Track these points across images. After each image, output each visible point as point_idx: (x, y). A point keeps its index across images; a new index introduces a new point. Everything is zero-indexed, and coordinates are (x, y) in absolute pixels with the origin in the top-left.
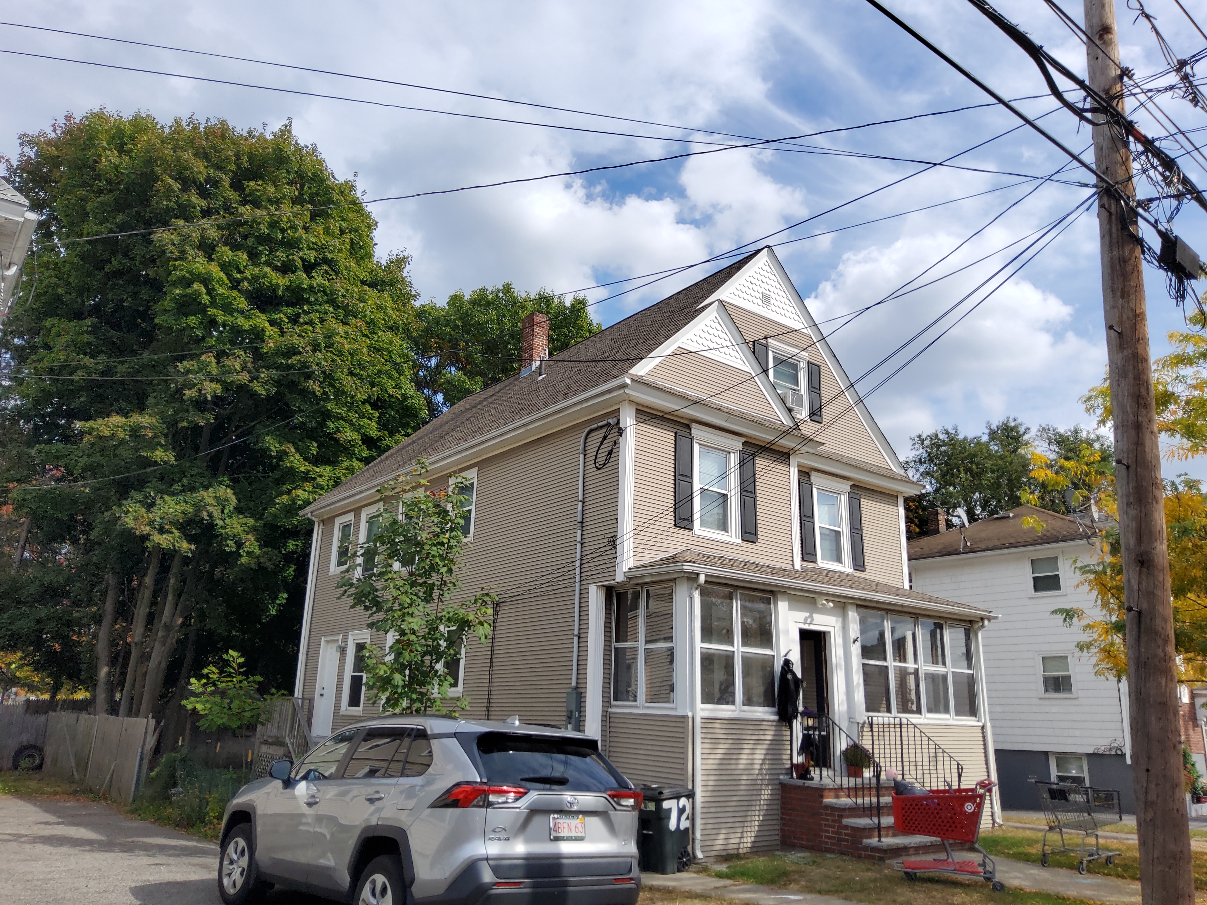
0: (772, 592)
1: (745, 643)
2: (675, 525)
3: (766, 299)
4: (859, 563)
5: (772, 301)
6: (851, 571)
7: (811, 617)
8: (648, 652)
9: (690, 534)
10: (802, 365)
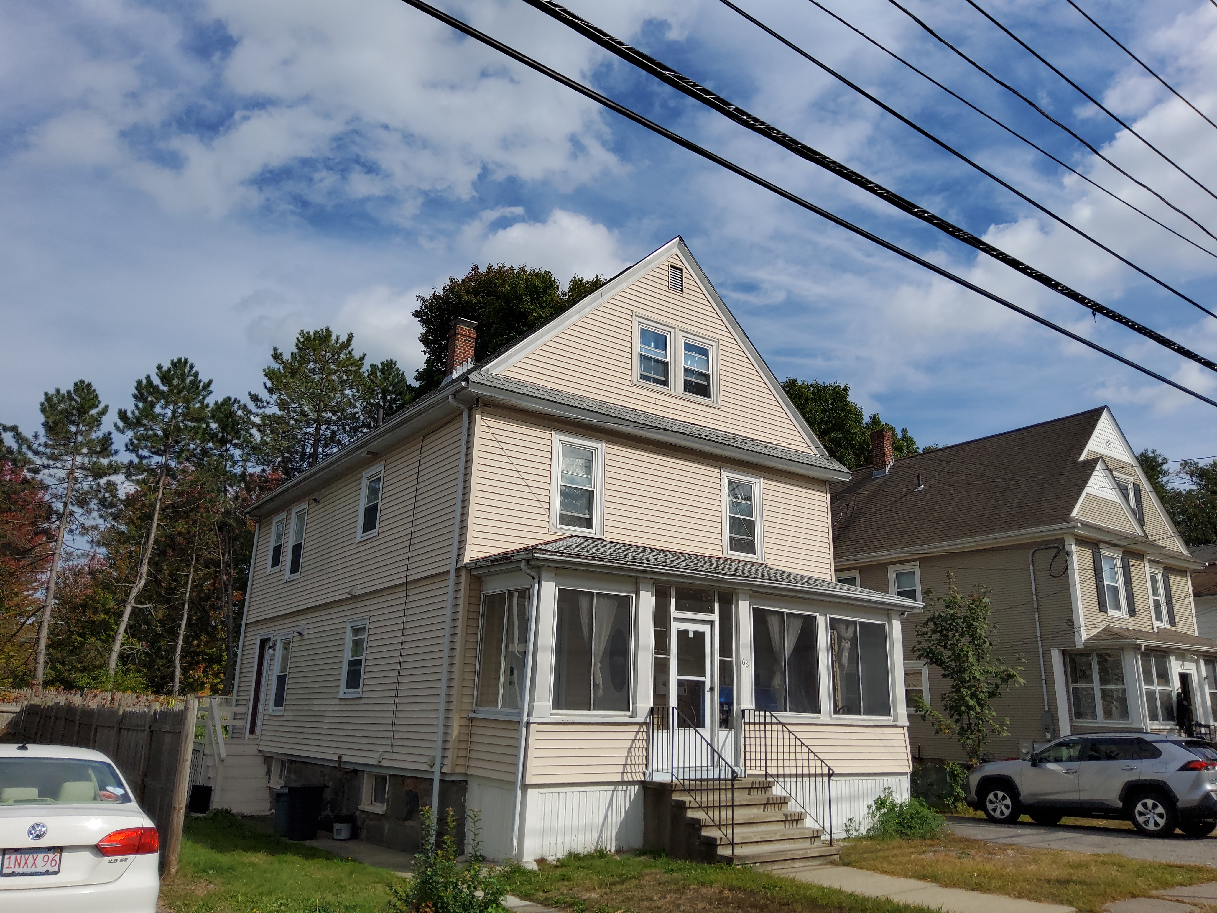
0: (1165, 651)
1: (1159, 685)
2: (1100, 610)
3: (1108, 443)
4: (1172, 622)
5: (1112, 444)
6: (1168, 627)
7: (1183, 664)
8: (1103, 692)
9: (1106, 615)
10: (1130, 486)
